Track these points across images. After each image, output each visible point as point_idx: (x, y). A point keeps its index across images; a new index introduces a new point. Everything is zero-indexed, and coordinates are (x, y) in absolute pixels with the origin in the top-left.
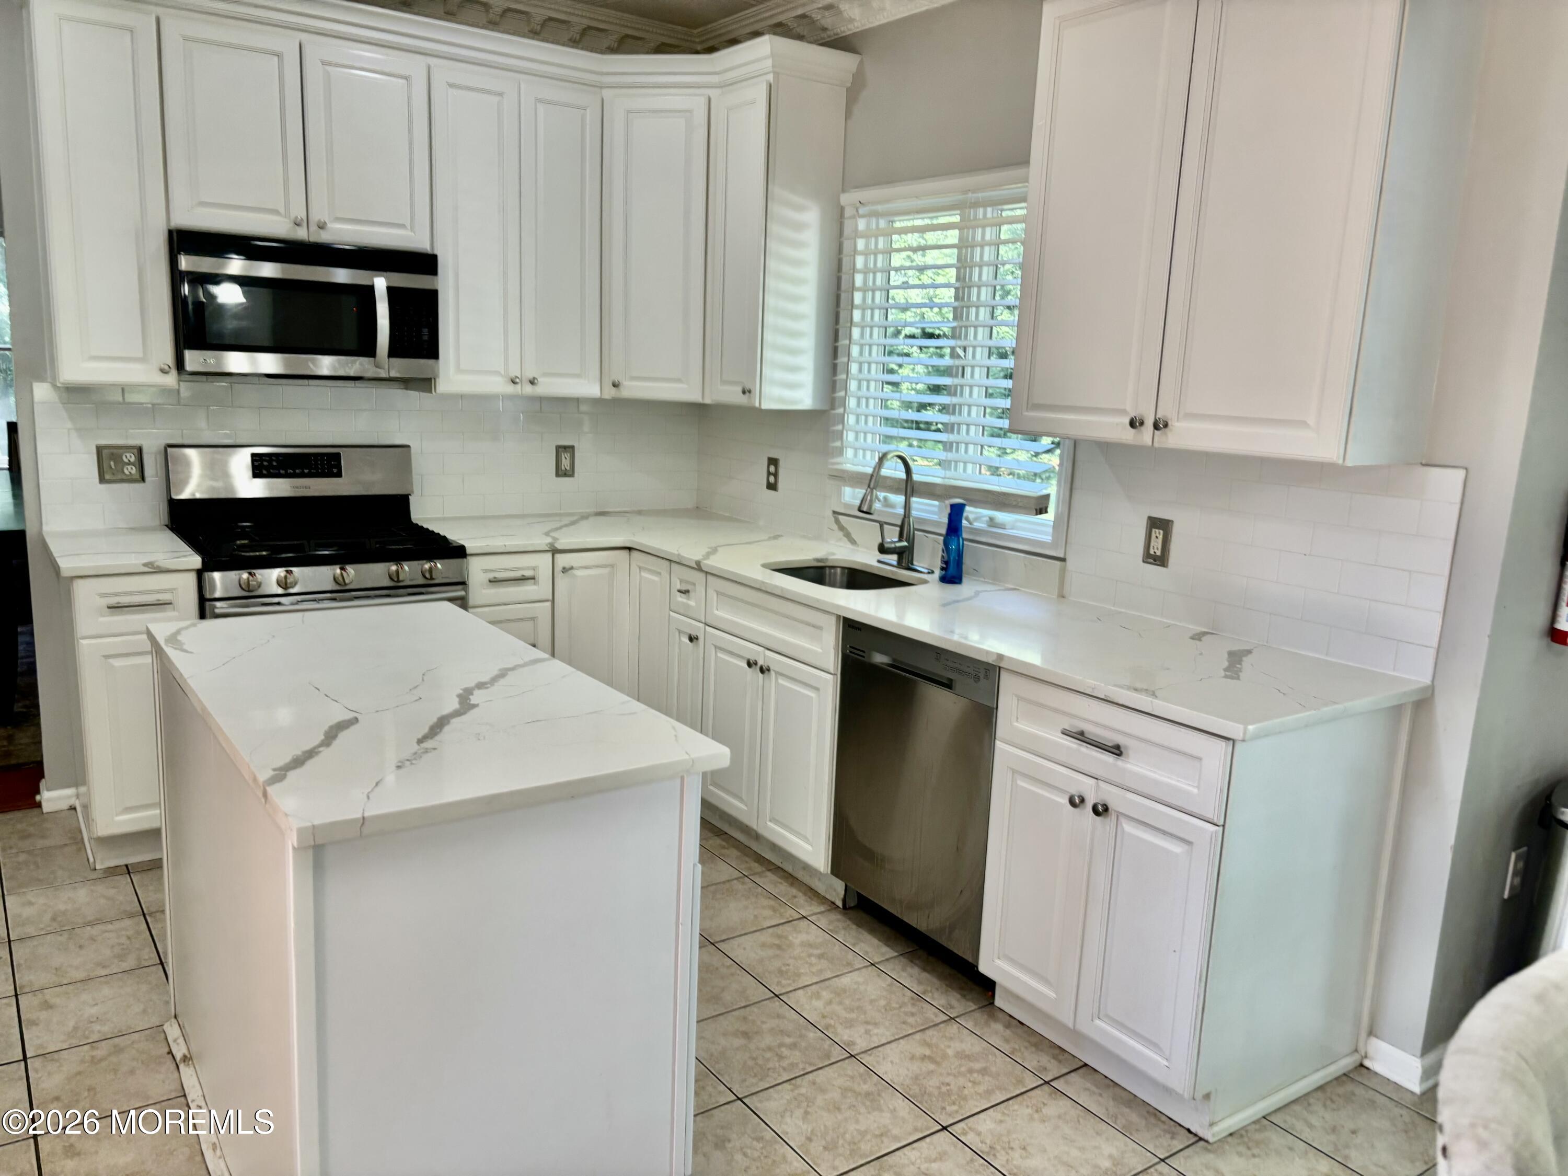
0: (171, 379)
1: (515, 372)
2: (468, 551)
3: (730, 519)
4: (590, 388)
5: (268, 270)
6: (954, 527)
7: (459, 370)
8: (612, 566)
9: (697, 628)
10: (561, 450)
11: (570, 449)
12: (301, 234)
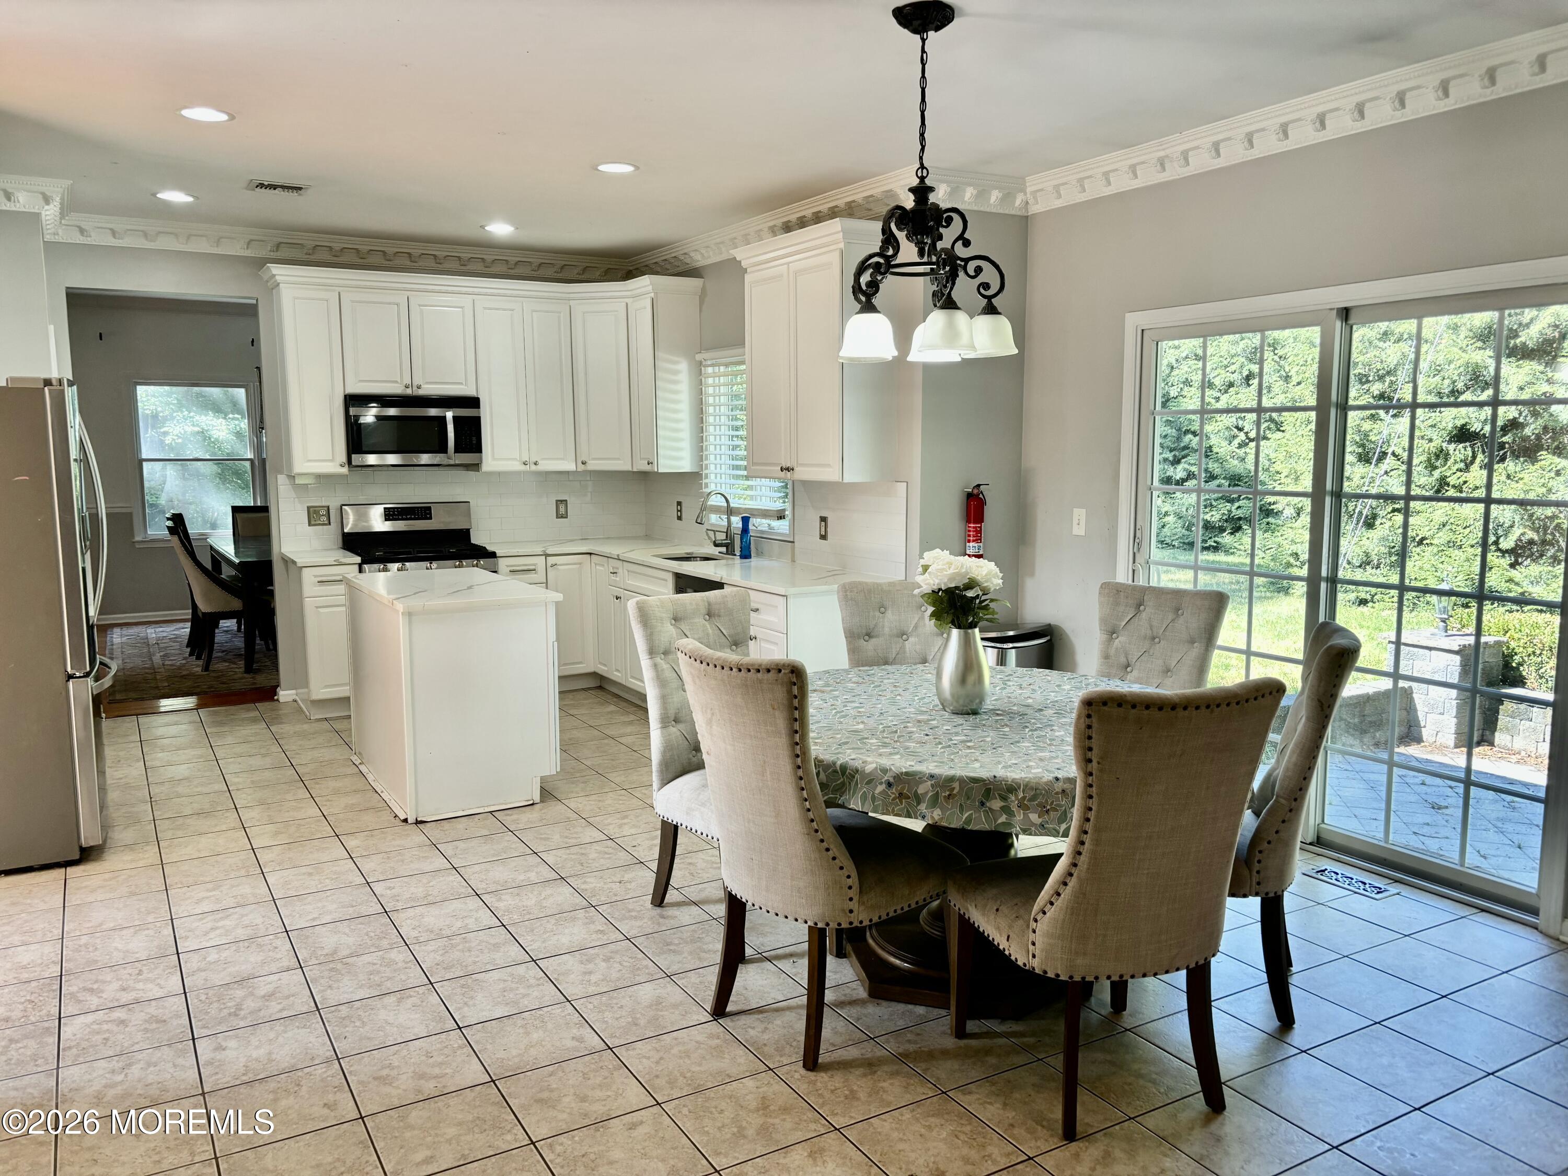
0: (345, 470)
1: (526, 458)
2: (498, 555)
3: (662, 540)
4: (570, 466)
5: (392, 412)
6: (745, 530)
7: (494, 459)
8: (580, 564)
9: (620, 592)
10: (559, 502)
11: (564, 502)
12: (409, 392)
